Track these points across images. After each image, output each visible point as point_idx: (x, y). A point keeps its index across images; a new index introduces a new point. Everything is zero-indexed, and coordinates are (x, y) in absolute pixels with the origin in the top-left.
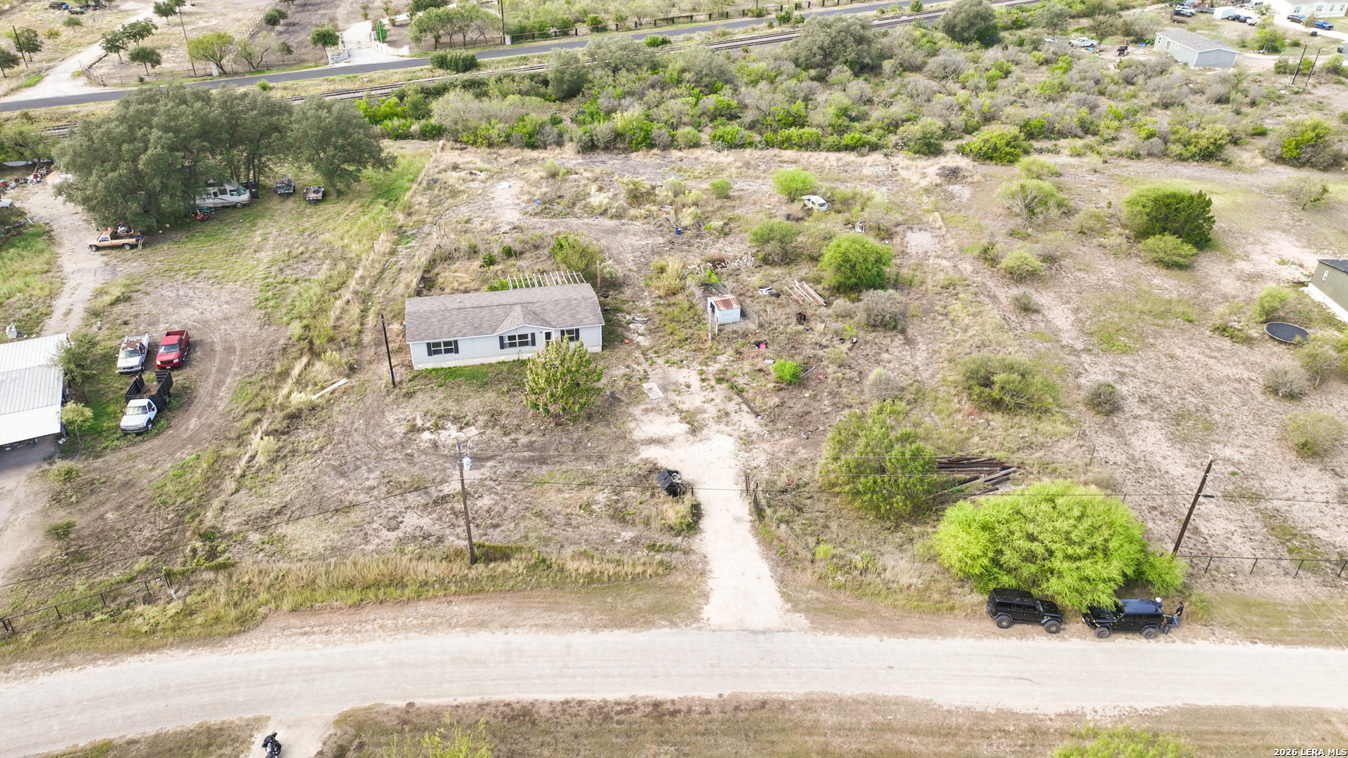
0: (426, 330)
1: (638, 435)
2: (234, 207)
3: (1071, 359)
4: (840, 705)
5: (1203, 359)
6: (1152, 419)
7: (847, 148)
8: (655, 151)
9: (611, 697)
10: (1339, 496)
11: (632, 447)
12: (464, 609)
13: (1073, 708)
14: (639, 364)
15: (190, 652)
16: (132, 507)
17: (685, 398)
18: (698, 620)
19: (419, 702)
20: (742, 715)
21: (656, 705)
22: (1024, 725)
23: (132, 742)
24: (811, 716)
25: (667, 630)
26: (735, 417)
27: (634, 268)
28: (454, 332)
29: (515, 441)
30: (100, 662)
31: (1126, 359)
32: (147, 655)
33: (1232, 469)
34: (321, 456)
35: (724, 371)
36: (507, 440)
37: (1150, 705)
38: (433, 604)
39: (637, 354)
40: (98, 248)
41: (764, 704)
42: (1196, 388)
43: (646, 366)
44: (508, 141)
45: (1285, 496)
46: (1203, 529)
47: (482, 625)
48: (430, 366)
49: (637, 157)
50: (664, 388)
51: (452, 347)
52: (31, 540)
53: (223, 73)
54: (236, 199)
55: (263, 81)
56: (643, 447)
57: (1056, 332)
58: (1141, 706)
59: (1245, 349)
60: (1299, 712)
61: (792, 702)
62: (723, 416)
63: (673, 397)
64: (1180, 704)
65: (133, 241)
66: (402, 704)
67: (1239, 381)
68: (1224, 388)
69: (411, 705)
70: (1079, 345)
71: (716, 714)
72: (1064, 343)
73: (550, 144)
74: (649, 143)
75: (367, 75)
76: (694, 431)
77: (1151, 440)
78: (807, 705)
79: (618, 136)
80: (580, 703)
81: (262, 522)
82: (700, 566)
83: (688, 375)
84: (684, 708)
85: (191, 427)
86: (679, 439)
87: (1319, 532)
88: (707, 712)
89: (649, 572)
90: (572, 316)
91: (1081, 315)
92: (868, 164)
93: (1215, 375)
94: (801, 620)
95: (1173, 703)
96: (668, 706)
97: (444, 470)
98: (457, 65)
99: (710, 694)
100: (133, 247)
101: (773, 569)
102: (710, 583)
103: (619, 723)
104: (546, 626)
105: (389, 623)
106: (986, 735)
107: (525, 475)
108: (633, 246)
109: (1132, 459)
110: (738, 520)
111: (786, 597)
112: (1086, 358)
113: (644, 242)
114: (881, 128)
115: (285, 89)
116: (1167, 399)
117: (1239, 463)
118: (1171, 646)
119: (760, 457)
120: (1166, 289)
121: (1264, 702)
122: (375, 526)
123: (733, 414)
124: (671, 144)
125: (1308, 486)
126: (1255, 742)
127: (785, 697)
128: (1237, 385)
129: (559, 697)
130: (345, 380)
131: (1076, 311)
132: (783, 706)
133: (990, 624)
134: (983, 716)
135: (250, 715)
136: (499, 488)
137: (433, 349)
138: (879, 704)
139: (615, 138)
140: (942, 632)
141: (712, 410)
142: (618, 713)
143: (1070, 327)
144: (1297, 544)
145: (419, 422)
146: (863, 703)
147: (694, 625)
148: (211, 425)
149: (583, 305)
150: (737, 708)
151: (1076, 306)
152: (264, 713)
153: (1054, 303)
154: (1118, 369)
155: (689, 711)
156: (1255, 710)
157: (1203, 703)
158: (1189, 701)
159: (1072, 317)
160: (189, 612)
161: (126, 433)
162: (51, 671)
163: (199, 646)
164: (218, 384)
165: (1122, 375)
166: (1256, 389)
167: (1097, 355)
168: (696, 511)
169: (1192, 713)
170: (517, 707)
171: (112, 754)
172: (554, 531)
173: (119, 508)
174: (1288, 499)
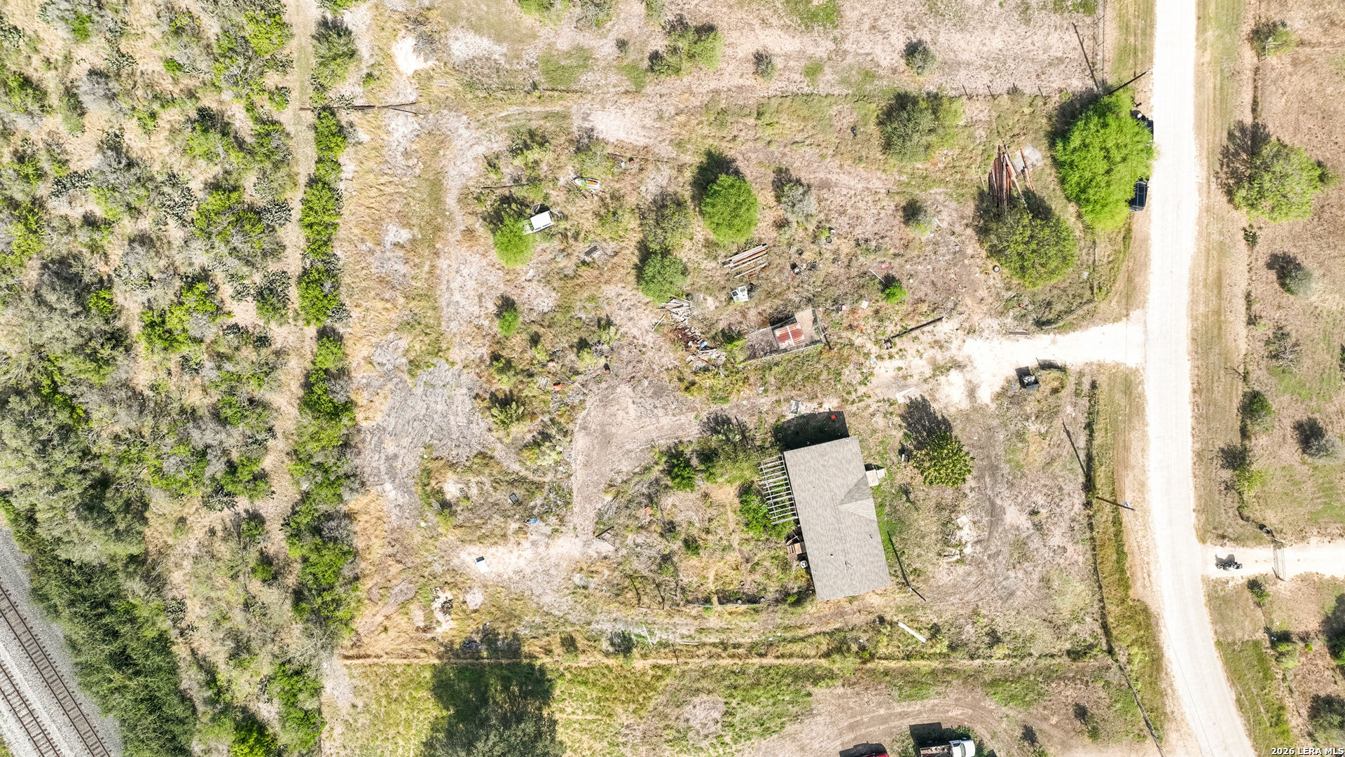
0: (876, 573)
1: (965, 405)
4: (1194, 302)
9: (1190, 413)
11: (978, 409)
13: (1196, 188)
14: (868, 406)
15: (1163, 629)
17: (915, 372)
18: (1137, 370)
19: (1193, 506)
20: (1200, 351)
21: (1194, 391)
22: (1205, 214)
23: (1216, 632)
24: (1200, 318)
25: (1145, 387)
26: (942, 336)
28: (877, 552)
29: (972, 489)
31: (851, 13)
35: (878, 341)
36: (971, 495)
39: (853, 408)
41: (1193, 339)
43: (868, 401)
47: (1143, 484)
50: (907, 387)
56: (979, 401)
57: (804, 53)
58: (1195, 153)
60: (1197, 76)
62: (939, 345)
63: (914, 380)
66: (1194, 515)
69: (1194, 510)
70: (830, 43)
71: (1199, 363)
72: (826, 54)
76: (960, 366)
78: (1194, 318)
80: (1193, 429)
81: (1058, 629)
82: (1094, 367)
83: (884, 368)
85: (959, 712)
86: (968, 377)
88: (1198, 367)
90: (849, 462)
91: (774, 22)
94: (1134, 314)
96: (1195, 386)
97: (1005, 530)
99: (1188, 365)
101: (1097, 325)
102: (1108, 361)
104: (1143, 450)
105: (1140, 533)
106: (1209, 234)
107: (1010, 478)
110: (1054, 342)
111: (1116, 320)
112: (849, 45)
119: (990, 323)
121: (1191, 90)
122: (1061, 561)
123: (937, 338)
127: (1190, 328)
129: (1190, 439)
130: (901, 625)
131: (765, 24)
132: (1195, 330)
134: (1200, 233)
135: (1201, 585)
136: (1024, 493)
138: (1193, 282)
140: (1146, 240)
141: (935, 352)
143: (797, 40)
145: (957, 558)
147: (1141, 371)
150: (1196, 353)
151: (760, 19)
152: (1200, 577)
153: (752, 38)
154: (866, 25)
157: (1192, 121)
159: (778, 32)
165: (873, 25)
167: (845, 34)
168: (1047, 366)
169: (1198, 128)
170: (1195, 459)
171: (1221, 639)
172: (1065, 453)
173: (1046, 719)
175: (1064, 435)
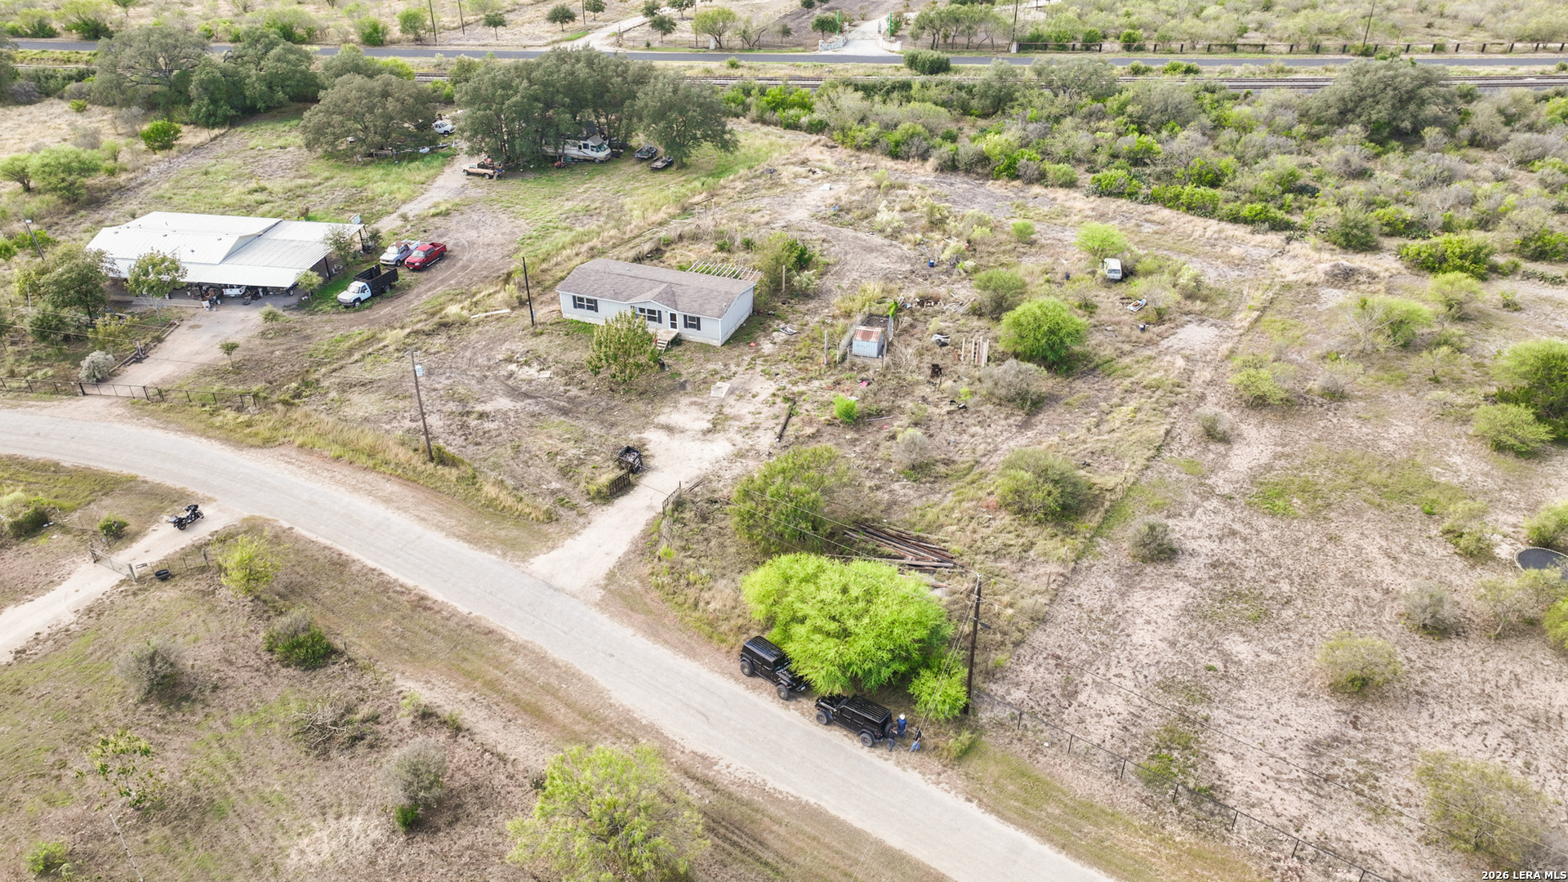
0: (580, 286)
1: (662, 419)
2: (592, 161)
3: (1191, 498)
4: (541, 660)
5: (1376, 555)
6: (1195, 585)
7: (1246, 221)
8: (1017, 183)
9: (404, 580)
10: (1317, 742)
11: (645, 426)
12: (392, 488)
13: (712, 755)
14: (738, 366)
15: (223, 447)
16: (294, 351)
17: (740, 404)
18: (524, 561)
19: (298, 529)
20: (467, 632)
21: (423, 598)
25: (495, 557)
26: (759, 433)
28: (606, 294)
29: (567, 391)
31: (1264, 521)
33: (1217, 664)
34: (432, 357)
35: (801, 394)
36: (562, 388)
37: (783, 788)
38: (379, 478)
39: (748, 357)
40: (469, 174)
41: (491, 632)
42: (1311, 578)
43: (742, 368)
44: (872, 145)
45: (1243, 713)
47: (388, 501)
48: (575, 317)
50: (732, 391)
51: (593, 306)
53: (720, 47)
54: (594, 154)
55: (733, 59)
56: (652, 429)
57: (1218, 468)
58: (772, 783)
59: (1459, 563)
61: (509, 641)
62: (752, 428)
63: (731, 400)
64: (812, 801)
65: (490, 172)
66: (286, 525)
67: (1387, 592)
69: (291, 528)
70: (1225, 490)
71: (452, 623)
72: (1210, 481)
73: (913, 157)
76: (710, 431)
77: (1161, 601)
78: (518, 648)
79: (983, 160)
80: (381, 574)
81: (349, 386)
82: (578, 527)
83: (766, 387)
84: (436, 609)
86: (689, 433)
87: (1223, 760)
88: (448, 619)
89: (533, 515)
90: (702, 305)
91: (1280, 462)
92: (1253, 243)
93: (1362, 575)
94: (598, 595)
95: (804, 798)
96: (429, 603)
97: (496, 394)
98: (923, 66)
99: (463, 609)
100: (491, 177)
101: (627, 553)
102: (569, 542)
103: (389, 598)
104: (424, 520)
105: (340, 477)
106: (619, 734)
107: (542, 418)
108: (872, 266)
109: (1108, 609)
110: (651, 508)
111: (610, 575)
112: (1213, 504)
115: (750, 68)
116: (1250, 575)
117: (1237, 662)
118: (881, 763)
119: (734, 471)
120: (1456, 472)
121: (896, 842)
122: (407, 414)
123: (761, 430)
124: (1041, 178)
125: (1292, 717)
127: (509, 636)
128: (1376, 595)
129: (371, 564)
130: (508, 310)
131: (1281, 456)
132: (501, 640)
133: (735, 666)
134: (632, 721)
136: (513, 420)
137: (578, 303)
138: (569, 674)
139: (979, 161)
141: (747, 421)
142: (395, 592)
143: (1244, 469)
144: (1176, 755)
145: (517, 355)
146: (556, 667)
147: (517, 563)
148: (394, 315)
149: (721, 298)
150: (469, 626)
151: (1288, 452)
152: (217, 497)
153: (1264, 441)
154: (1237, 526)
155: (439, 612)
157: (835, 812)
158: (823, 804)
159: (1264, 461)
160: (248, 424)
161: (340, 303)
162: (154, 427)
164: (430, 289)
165: (1233, 533)
167: (1232, 505)
169: (814, 814)
170: (343, 558)
171: (132, 484)
173: (287, 349)
174: (1239, 717)
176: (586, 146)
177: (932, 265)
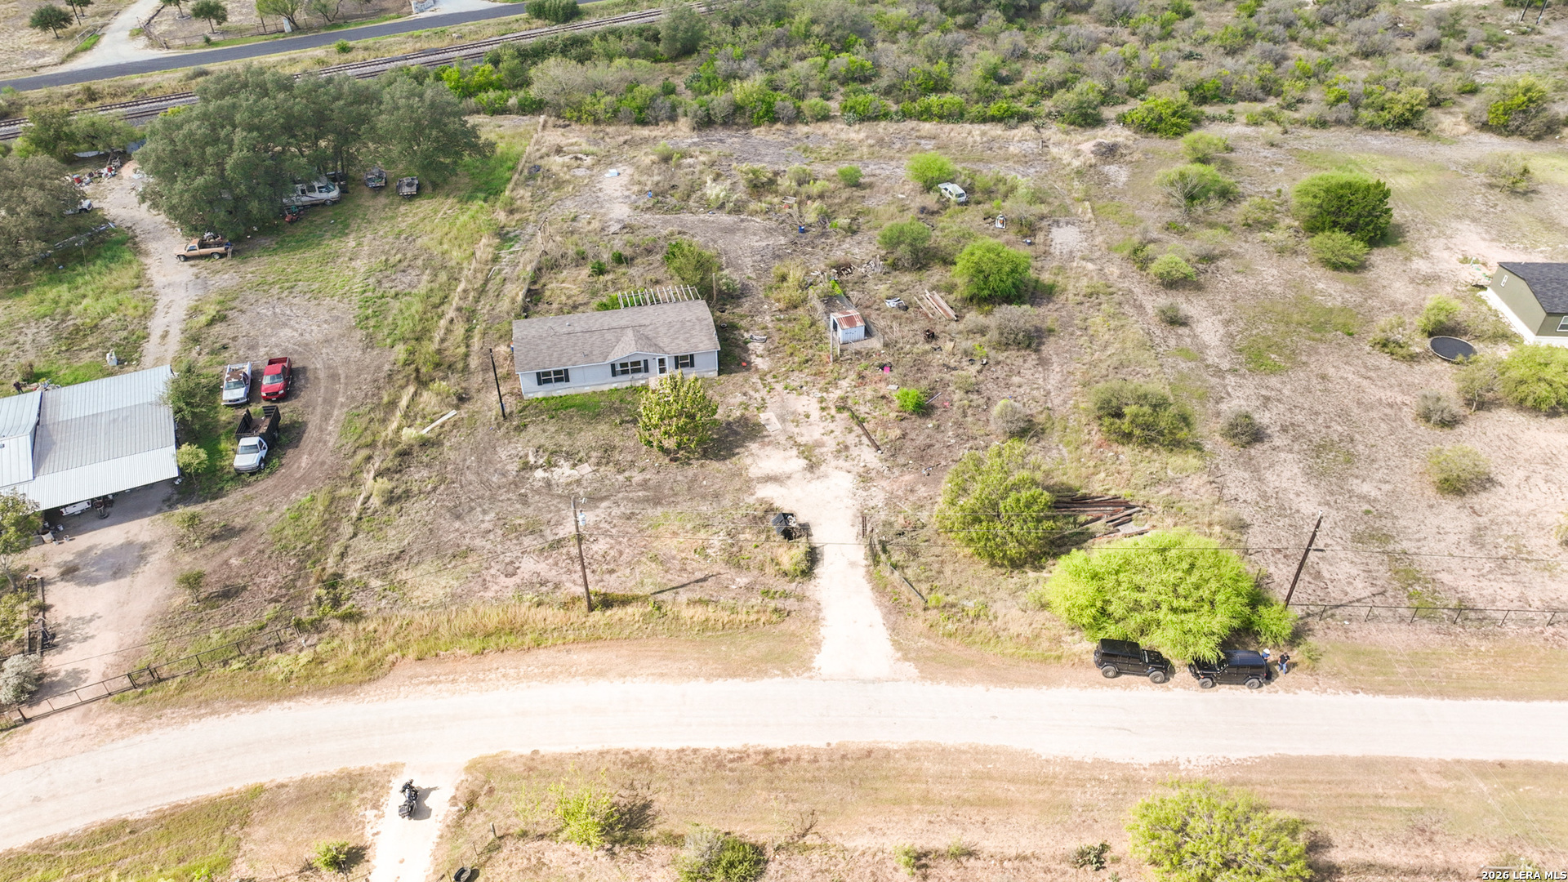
0: (535, 359)
1: (754, 472)
2: (323, 204)
3: (1214, 381)
4: (942, 753)
5: (1357, 380)
6: (1291, 451)
7: (993, 119)
8: (779, 126)
9: (725, 745)
10: (1472, 537)
11: (748, 485)
12: (582, 657)
13: (1166, 759)
14: (757, 391)
15: (325, 700)
16: (254, 552)
17: (803, 429)
18: (810, 669)
19: (543, 750)
20: (848, 763)
21: (767, 753)
22: (1119, 774)
23: (281, 786)
24: (914, 765)
25: (779, 679)
26: (854, 452)
27: (753, 276)
28: (564, 360)
29: (629, 479)
30: (243, 709)
31: (1274, 381)
32: (286, 703)
33: (1366, 507)
34: (435, 496)
35: (844, 399)
36: (621, 478)
37: (1242, 755)
38: (552, 652)
39: (755, 379)
40: (187, 258)
41: (869, 753)
42: (1344, 415)
43: (764, 392)
44: (615, 116)
45: (1417, 536)
46: (1326, 574)
47: (601, 674)
48: (540, 395)
49: (759, 133)
50: (782, 419)
51: (562, 376)
52: (162, 587)
53: (296, 28)
54: (324, 196)
55: (342, 41)
56: (759, 486)
57: (1202, 348)
58: (1233, 756)
59: (1404, 367)
60: (1388, 762)
61: (896, 751)
62: (843, 449)
63: (792, 428)
64: (1272, 754)
65: (221, 249)
66: (527, 752)
67: (1391, 406)
68: (1374, 414)
69: (535, 752)
70: (1225, 365)
71: (824, 763)
72: (1210, 362)
73: (662, 120)
74: (772, 117)
75: (455, 28)
76: (812, 467)
77: (1287, 474)
78: (911, 754)
79: (738, 109)
80: (695, 751)
81: (383, 566)
82: (813, 613)
83: (807, 404)
84: (793, 757)
85: (303, 465)
86: (796, 476)
87: (1444, 577)
88: (816, 761)
89: (763, 620)
90: (686, 340)
91: (1232, 328)
92: (1016, 139)
93: (1366, 399)
94: (910, 669)
95: (1265, 754)
96: (779, 754)
97: (559, 510)
98: (556, 14)
99: (819, 743)
100: (222, 256)
101: (886, 617)
102: (823, 631)
103: (731, 770)
104: (662, 675)
105: (512, 672)
106: (1080, 782)
107: (639, 517)
108: (752, 248)
109: (1265, 496)
110: (853, 564)
111: (897, 645)
112: (1231, 380)
113: (764, 244)
114: (1034, 92)
115: (366, 49)
116: (1311, 428)
117: (1375, 500)
118: (1274, 697)
119: (878, 497)
120: (1330, 295)
121: (1354, 751)
122: (493, 571)
123: (852, 448)
124: (797, 117)
125: (1443, 525)
126: (1340, 790)
127: (890, 746)
128: (1388, 411)
130: (453, 412)
131: (1227, 323)
132: (888, 755)
133: (1097, 673)
134: (1079, 765)
135: (386, 762)
136: (614, 531)
137: (543, 379)
138: (981, 754)
139: (734, 114)
140: (1048, 682)
141: (831, 444)
142: (732, 761)
143: (1218, 343)
144: (1419, 588)
145: (532, 459)
146: (965, 752)
147: (806, 675)
148: (323, 463)
149: (697, 327)
150: (844, 757)
151: (1227, 317)
152: (400, 760)
153: (1205, 314)
154: (1264, 392)
155: (798, 759)
156: (1344, 760)
157: (1294, 753)
158: (1281, 752)
159: (1222, 331)
160: (318, 661)
161: (239, 473)
163: (333, 694)
164: (326, 417)
165: (1267, 399)
166: (1408, 414)
167: (1243, 376)
168: (813, 557)
169: (1282, 763)
170: (636, 755)
171: (264, 796)
172: (670, 577)
173: (242, 553)
174: (1419, 540)
175: (699, 575)
176: (312, 189)
177: (803, 231)
